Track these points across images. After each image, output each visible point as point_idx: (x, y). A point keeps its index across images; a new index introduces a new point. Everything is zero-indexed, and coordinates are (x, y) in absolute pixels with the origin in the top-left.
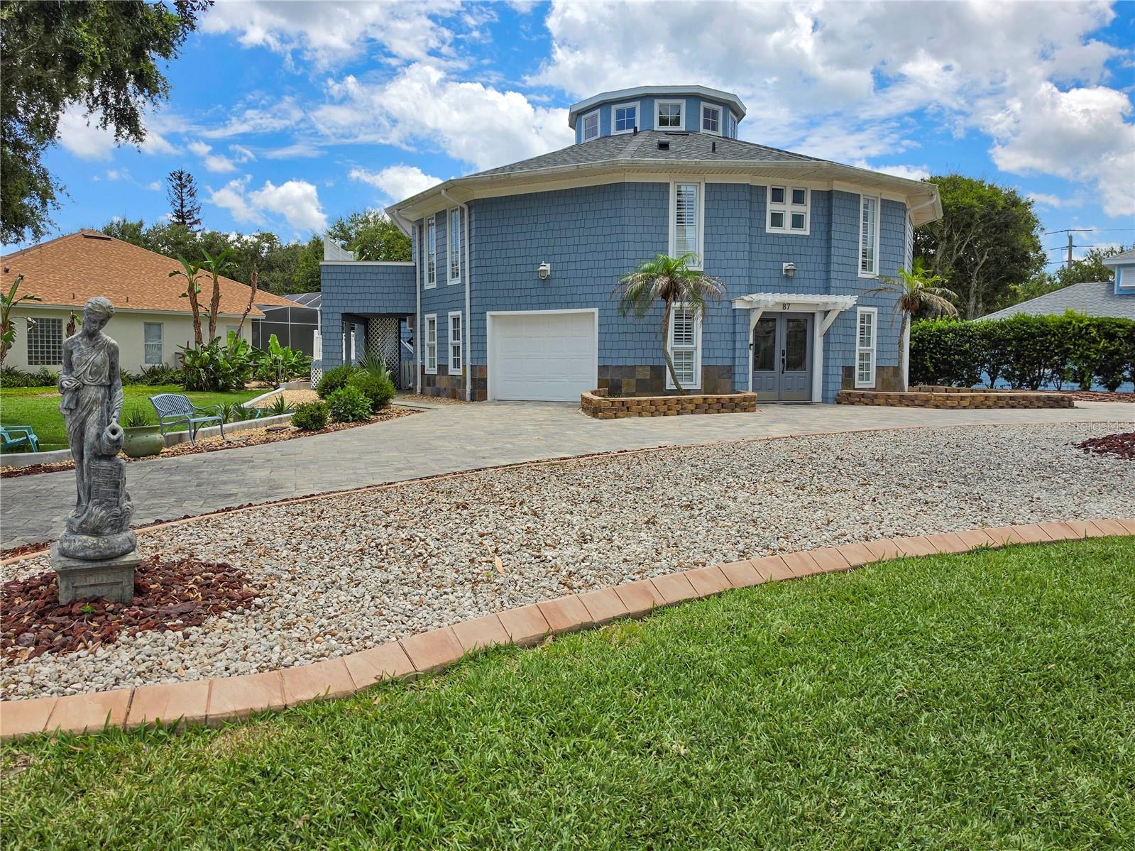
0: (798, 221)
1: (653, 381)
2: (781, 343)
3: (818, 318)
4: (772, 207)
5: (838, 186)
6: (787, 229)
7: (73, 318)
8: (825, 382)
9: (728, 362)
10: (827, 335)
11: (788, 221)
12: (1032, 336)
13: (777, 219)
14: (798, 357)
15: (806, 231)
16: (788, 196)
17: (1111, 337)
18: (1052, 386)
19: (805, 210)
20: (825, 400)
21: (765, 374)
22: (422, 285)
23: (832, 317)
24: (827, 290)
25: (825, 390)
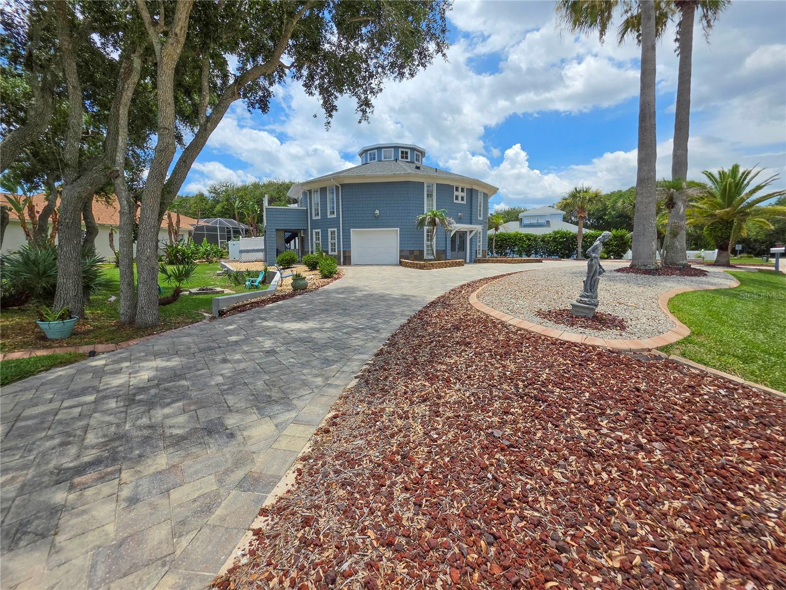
0: (462, 199)
1: (420, 256)
2: (458, 242)
3: (468, 233)
4: (456, 193)
5: (475, 187)
6: (460, 201)
7: (112, 230)
8: (471, 256)
9: (444, 249)
10: (471, 240)
11: (460, 198)
12: (506, 239)
13: (457, 198)
14: (462, 247)
15: (465, 202)
16: (460, 190)
17: (529, 240)
18: (511, 256)
19: (464, 194)
20: (471, 262)
21: (453, 253)
22: (311, 217)
23: (473, 234)
24: (471, 223)
25: (471, 258)
